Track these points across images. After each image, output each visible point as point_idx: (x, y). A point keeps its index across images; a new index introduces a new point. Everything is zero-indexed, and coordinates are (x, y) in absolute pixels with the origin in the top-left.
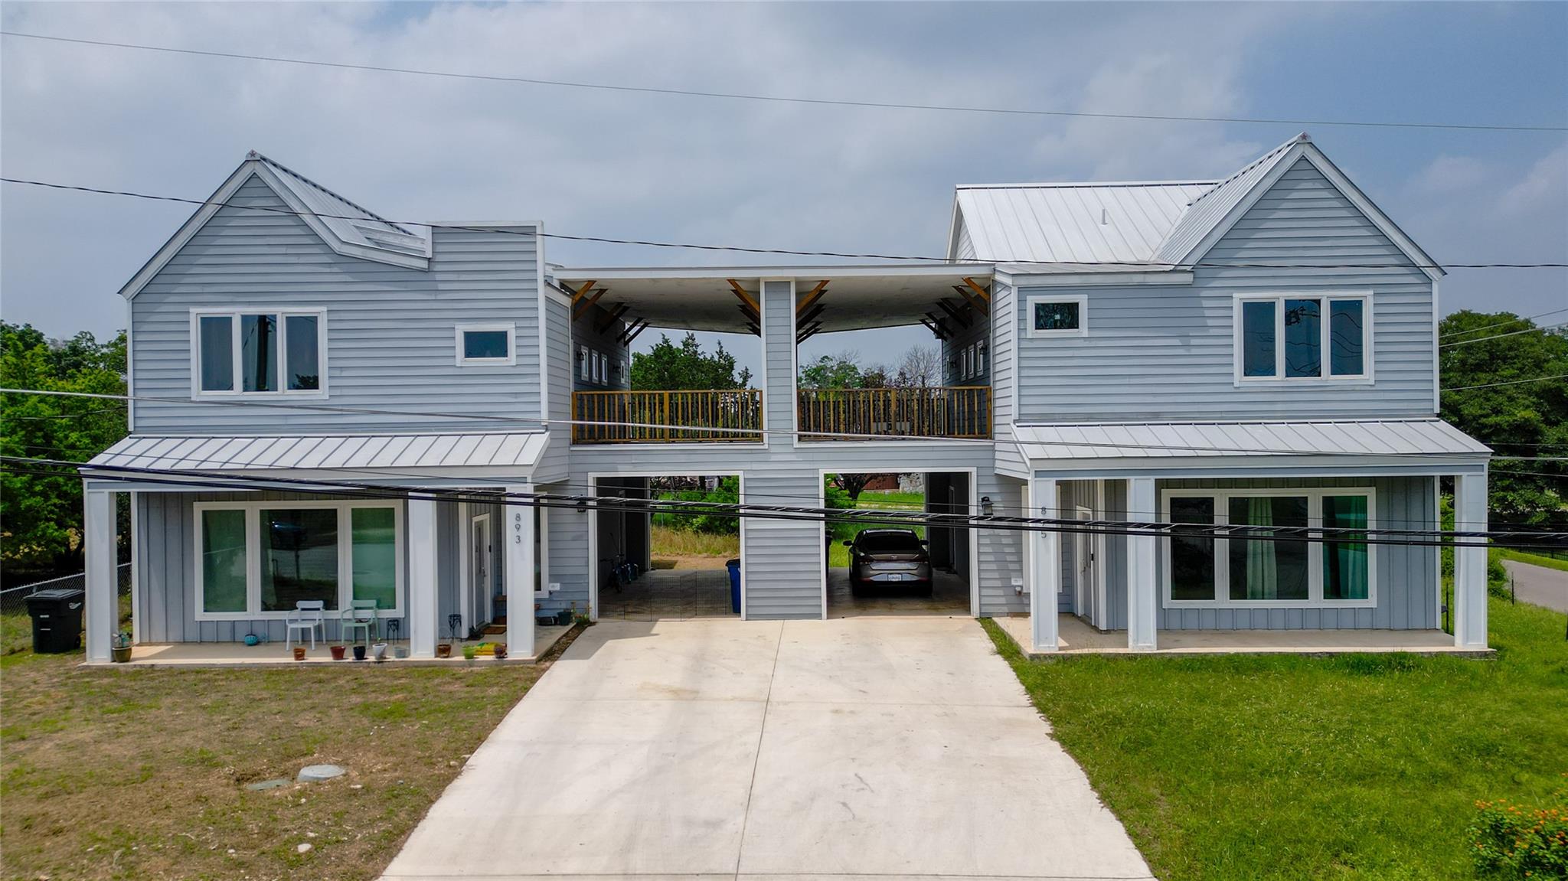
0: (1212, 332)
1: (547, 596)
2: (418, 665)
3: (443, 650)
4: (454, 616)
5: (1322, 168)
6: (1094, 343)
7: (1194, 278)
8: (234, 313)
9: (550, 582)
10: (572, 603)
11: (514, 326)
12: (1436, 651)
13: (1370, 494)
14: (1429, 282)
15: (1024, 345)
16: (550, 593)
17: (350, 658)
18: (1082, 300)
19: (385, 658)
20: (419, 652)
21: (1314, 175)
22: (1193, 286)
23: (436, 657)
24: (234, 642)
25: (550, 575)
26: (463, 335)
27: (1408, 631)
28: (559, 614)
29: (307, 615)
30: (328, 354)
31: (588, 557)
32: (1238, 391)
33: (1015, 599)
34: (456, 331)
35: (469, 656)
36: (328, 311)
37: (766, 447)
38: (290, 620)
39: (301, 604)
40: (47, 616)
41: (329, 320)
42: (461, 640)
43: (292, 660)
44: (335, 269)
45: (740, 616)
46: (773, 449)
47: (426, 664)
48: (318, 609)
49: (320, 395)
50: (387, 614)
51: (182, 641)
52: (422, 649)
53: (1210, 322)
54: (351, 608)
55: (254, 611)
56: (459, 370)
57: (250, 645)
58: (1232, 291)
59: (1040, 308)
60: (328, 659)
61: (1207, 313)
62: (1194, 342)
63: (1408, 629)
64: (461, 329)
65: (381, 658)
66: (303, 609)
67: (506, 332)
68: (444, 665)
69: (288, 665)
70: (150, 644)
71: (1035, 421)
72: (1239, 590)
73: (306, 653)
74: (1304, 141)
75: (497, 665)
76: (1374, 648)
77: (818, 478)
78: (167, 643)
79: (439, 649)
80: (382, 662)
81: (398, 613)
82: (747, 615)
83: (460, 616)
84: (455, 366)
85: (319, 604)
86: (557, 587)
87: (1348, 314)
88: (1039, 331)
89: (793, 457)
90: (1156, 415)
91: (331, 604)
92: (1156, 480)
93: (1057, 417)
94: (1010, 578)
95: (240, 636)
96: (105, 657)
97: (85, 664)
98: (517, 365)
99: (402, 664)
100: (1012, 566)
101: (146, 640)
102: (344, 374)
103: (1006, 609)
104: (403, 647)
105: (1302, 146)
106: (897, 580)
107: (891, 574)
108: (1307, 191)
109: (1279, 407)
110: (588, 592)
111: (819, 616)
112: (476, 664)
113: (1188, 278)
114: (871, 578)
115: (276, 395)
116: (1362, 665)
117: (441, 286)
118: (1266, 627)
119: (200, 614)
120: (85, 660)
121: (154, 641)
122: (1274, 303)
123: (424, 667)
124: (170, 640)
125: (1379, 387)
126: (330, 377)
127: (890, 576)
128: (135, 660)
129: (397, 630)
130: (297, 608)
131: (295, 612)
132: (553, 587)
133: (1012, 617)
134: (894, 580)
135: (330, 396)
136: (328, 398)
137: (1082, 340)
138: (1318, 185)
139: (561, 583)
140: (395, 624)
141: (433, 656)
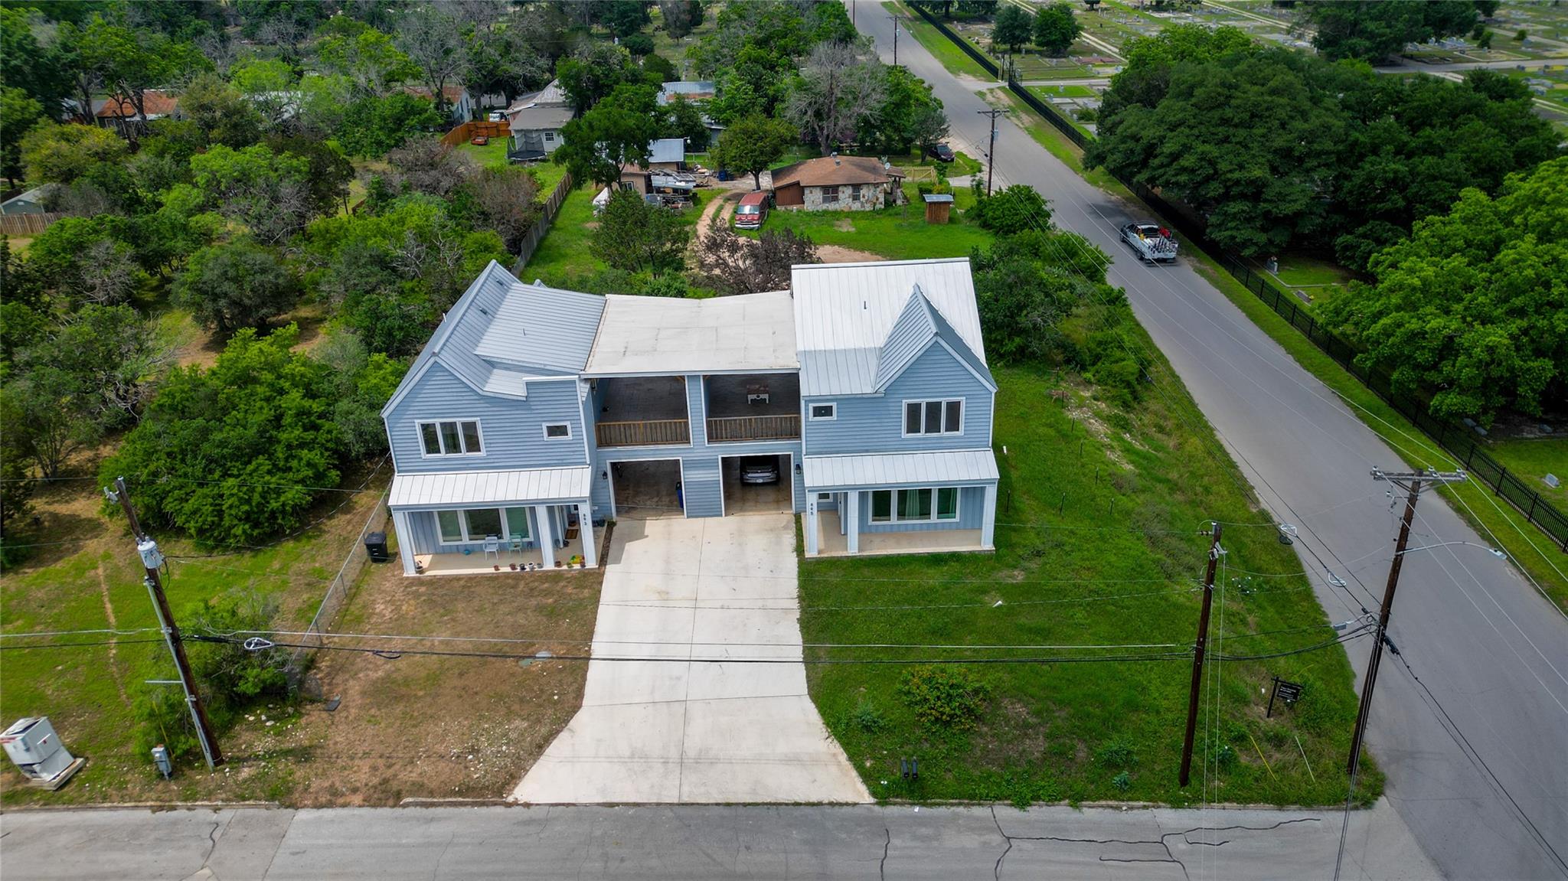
0: (893, 416)
2: (548, 571)
5: (945, 346)
6: (839, 422)
7: (885, 395)
8: (435, 422)
11: (569, 424)
15: (811, 423)
18: (834, 405)
19: (535, 569)
20: (548, 566)
21: (941, 349)
22: (884, 398)
26: (546, 427)
29: (491, 542)
30: (483, 437)
32: (904, 440)
34: (543, 426)
35: (569, 567)
36: (480, 420)
39: (485, 538)
41: (481, 424)
44: (484, 403)
45: (684, 516)
46: (695, 447)
47: (551, 571)
48: (495, 539)
49: (482, 454)
50: (526, 540)
53: (892, 412)
54: (509, 538)
55: (466, 541)
56: (547, 442)
58: (902, 399)
59: (815, 409)
61: (891, 409)
62: (884, 421)
64: (545, 425)
66: (489, 540)
67: (566, 426)
68: (559, 571)
72: (901, 514)
74: (937, 335)
77: (717, 459)
79: (557, 564)
80: (533, 571)
81: (531, 538)
84: (545, 441)
85: (495, 537)
87: (954, 407)
89: (705, 450)
91: (500, 537)
98: (573, 440)
99: (541, 571)
102: (492, 445)
108: (938, 356)
109: (921, 446)
111: (721, 515)
113: (882, 395)
115: (461, 455)
117: (533, 408)
119: (442, 543)
122: (921, 404)
126: (485, 447)
129: (534, 547)
131: (483, 541)
135: (488, 454)
136: (485, 455)
137: (834, 421)
138: (943, 353)
140: (530, 543)
141: (554, 567)
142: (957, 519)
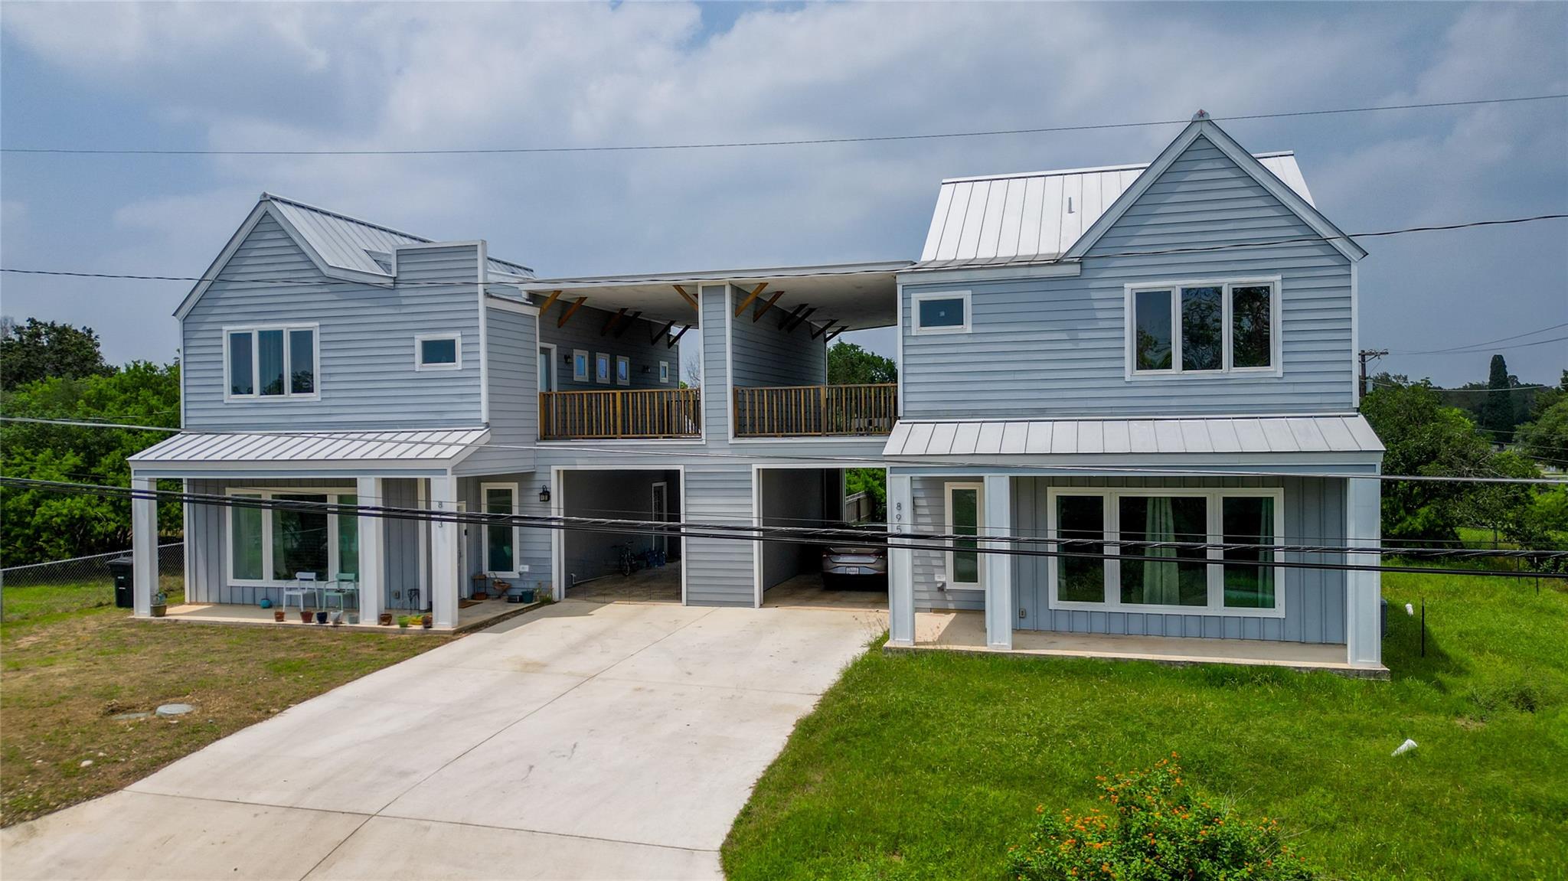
0: (1102, 325)
1: (517, 576)
2: (363, 630)
3: (385, 619)
4: (415, 590)
5: (1222, 146)
6: (978, 339)
7: (1081, 269)
8: (253, 330)
9: (520, 564)
10: (539, 584)
11: (460, 335)
12: (1316, 666)
13: (1278, 495)
14: (1347, 263)
15: (909, 342)
16: (520, 574)
17: (315, 622)
18: (966, 295)
19: (341, 623)
20: (366, 620)
21: (1214, 154)
22: (1081, 277)
23: (380, 624)
24: (255, 604)
25: (520, 558)
26: (420, 343)
27: (1321, 646)
28: (523, 593)
29: (303, 584)
30: (321, 362)
31: (551, 543)
32: (1130, 386)
33: (938, 595)
34: (416, 340)
35: (404, 625)
36: (320, 326)
37: (704, 442)
38: (287, 588)
39: (299, 575)
40: (123, 578)
41: (321, 334)
42: (420, 611)
43: (273, 621)
44: (326, 290)
45: (681, 602)
46: (710, 446)
47: (369, 630)
48: (312, 580)
49: (314, 397)
51: (218, 602)
52: (369, 619)
53: (1100, 315)
54: (336, 579)
55: (268, 581)
56: (418, 374)
57: (264, 608)
58: (1123, 281)
59: (925, 306)
60: (300, 622)
61: (1097, 305)
62: (1082, 335)
63: (1322, 643)
64: (419, 338)
65: (337, 622)
66: (301, 580)
67: (454, 340)
68: (383, 632)
69: (269, 625)
70: (197, 603)
71: (918, 418)
72: (1131, 589)
73: (285, 616)
74: (1202, 119)
75: (423, 634)
76: (1242, 660)
77: (751, 472)
78: (208, 603)
79: (381, 618)
80: (337, 626)
82: (687, 600)
83: (418, 590)
84: (414, 371)
85: (313, 575)
86: (526, 568)
87: (1252, 301)
88: (923, 328)
89: (728, 453)
90: (1042, 411)
91: (322, 576)
92: (1010, 477)
93: (941, 413)
94: (934, 574)
95: (258, 601)
96: (146, 612)
97: (132, 617)
98: (463, 369)
99: (351, 629)
100: (935, 562)
101: (194, 600)
102: (332, 379)
103: (929, 605)
104: (356, 615)
105: (1200, 124)
106: (854, 573)
107: (849, 567)
108: (1207, 171)
109: (1174, 402)
110: (551, 574)
111: (751, 604)
112: (407, 632)
113: (1075, 270)
114: (831, 571)
115: (283, 398)
116: (1218, 677)
117: (405, 302)
118: (1160, 632)
120: (133, 614)
121: (199, 601)
122: (1170, 292)
123: (368, 632)
124: (211, 601)
125: (1289, 379)
126: (322, 382)
127: (848, 569)
128: (168, 615)
129: (352, 601)
130: (296, 579)
131: (294, 581)
132: (523, 568)
133: (934, 612)
134: (851, 573)
135: (322, 398)
136: (320, 400)
137: (966, 336)
138: (1219, 165)
139: (531, 566)
141: (376, 623)
142: (1279, 611)
